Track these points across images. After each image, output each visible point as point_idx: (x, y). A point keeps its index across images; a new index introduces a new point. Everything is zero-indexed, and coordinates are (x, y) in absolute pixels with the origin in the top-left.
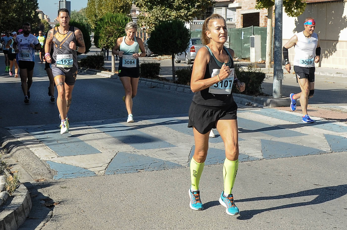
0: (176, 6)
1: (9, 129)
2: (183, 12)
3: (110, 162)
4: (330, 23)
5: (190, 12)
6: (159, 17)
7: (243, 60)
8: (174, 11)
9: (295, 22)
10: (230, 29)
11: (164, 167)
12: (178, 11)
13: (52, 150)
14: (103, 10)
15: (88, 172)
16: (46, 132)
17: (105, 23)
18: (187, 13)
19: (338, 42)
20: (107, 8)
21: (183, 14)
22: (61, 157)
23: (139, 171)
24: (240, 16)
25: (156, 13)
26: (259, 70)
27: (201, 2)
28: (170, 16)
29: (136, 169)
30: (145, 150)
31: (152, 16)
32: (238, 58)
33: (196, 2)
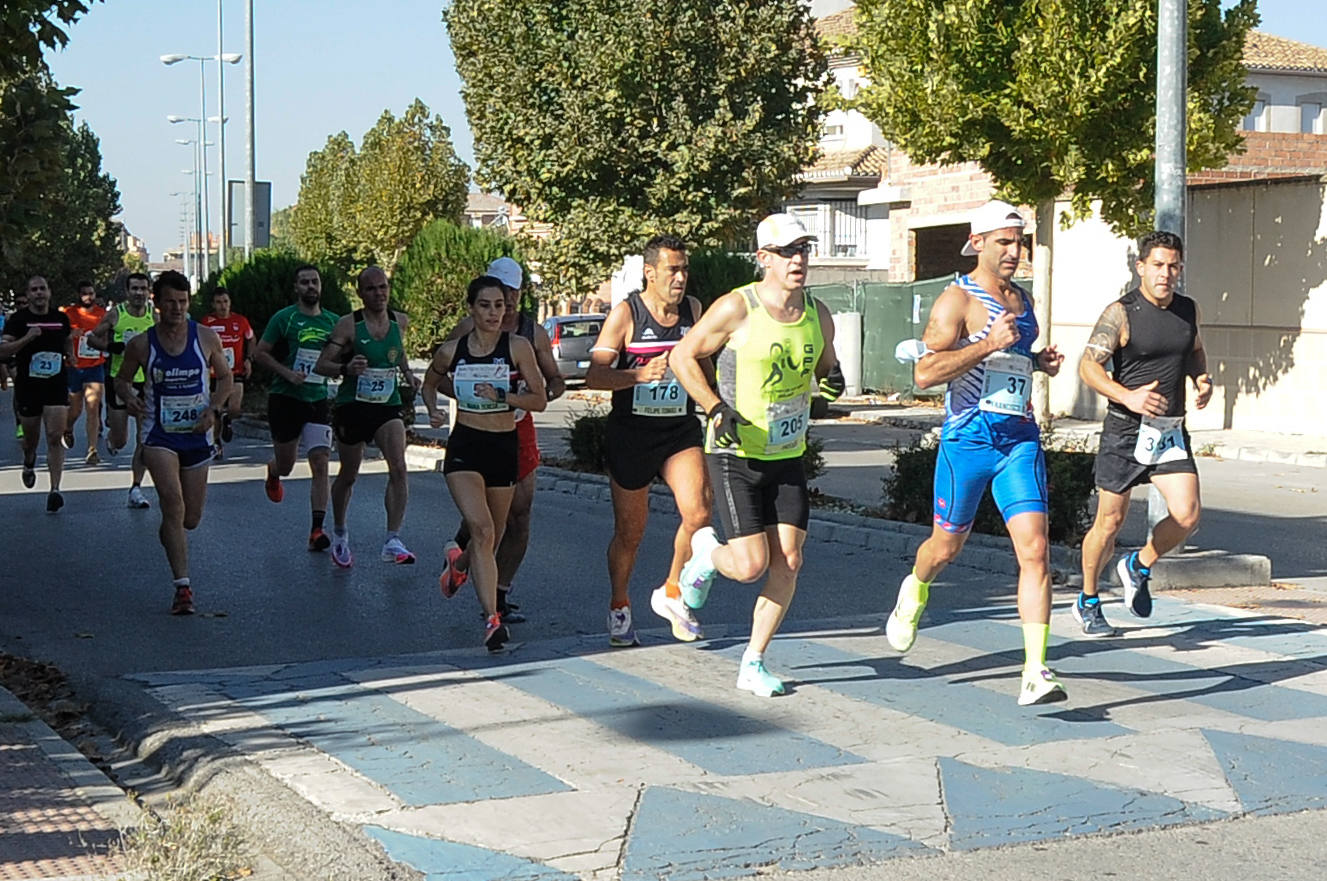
0: (658, 200)
1: (146, 685)
2: (686, 223)
3: (626, 832)
4: (1267, 262)
5: (711, 220)
6: (593, 240)
7: (917, 402)
8: (650, 215)
9: (1126, 260)
10: (864, 284)
11: (856, 854)
12: (664, 219)
13: (365, 778)
14: (358, 217)
15: (549, 874)
16: (301, 694)
17: (429, 261)
18: (700, 226)
19: (1299, 335)
20: (376, 207)
21: (684, 230)
22: (417, 808)
23: (758, 869)
24: (906, 234)
25: (581, 225)
26: (1082, 444)
27: (753, 186)
28: (634, 237)
29: (741, 861)
30: (749, 777)
31: (570, 236)
32: (897, 394)
33: (736, 185)
